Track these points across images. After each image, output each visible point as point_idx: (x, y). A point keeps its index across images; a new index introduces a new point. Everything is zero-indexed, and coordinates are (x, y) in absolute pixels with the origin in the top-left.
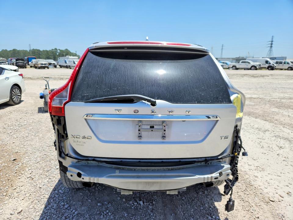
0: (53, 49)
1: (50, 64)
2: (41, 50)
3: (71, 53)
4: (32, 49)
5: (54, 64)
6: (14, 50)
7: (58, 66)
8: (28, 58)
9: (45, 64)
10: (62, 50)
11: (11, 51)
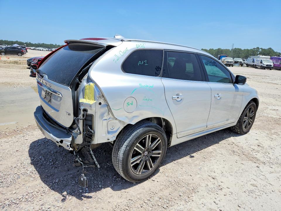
0: (254, 48)
1: (236, 62)
2: (243, 49)
3: (274, 52)
4: (234, 48)
5: (241, 62)
6: (219, 49)
7: (245, 65)
8: (220, 56)
9: (231, 62)
10: (264, 49)
11: (216, 50)
